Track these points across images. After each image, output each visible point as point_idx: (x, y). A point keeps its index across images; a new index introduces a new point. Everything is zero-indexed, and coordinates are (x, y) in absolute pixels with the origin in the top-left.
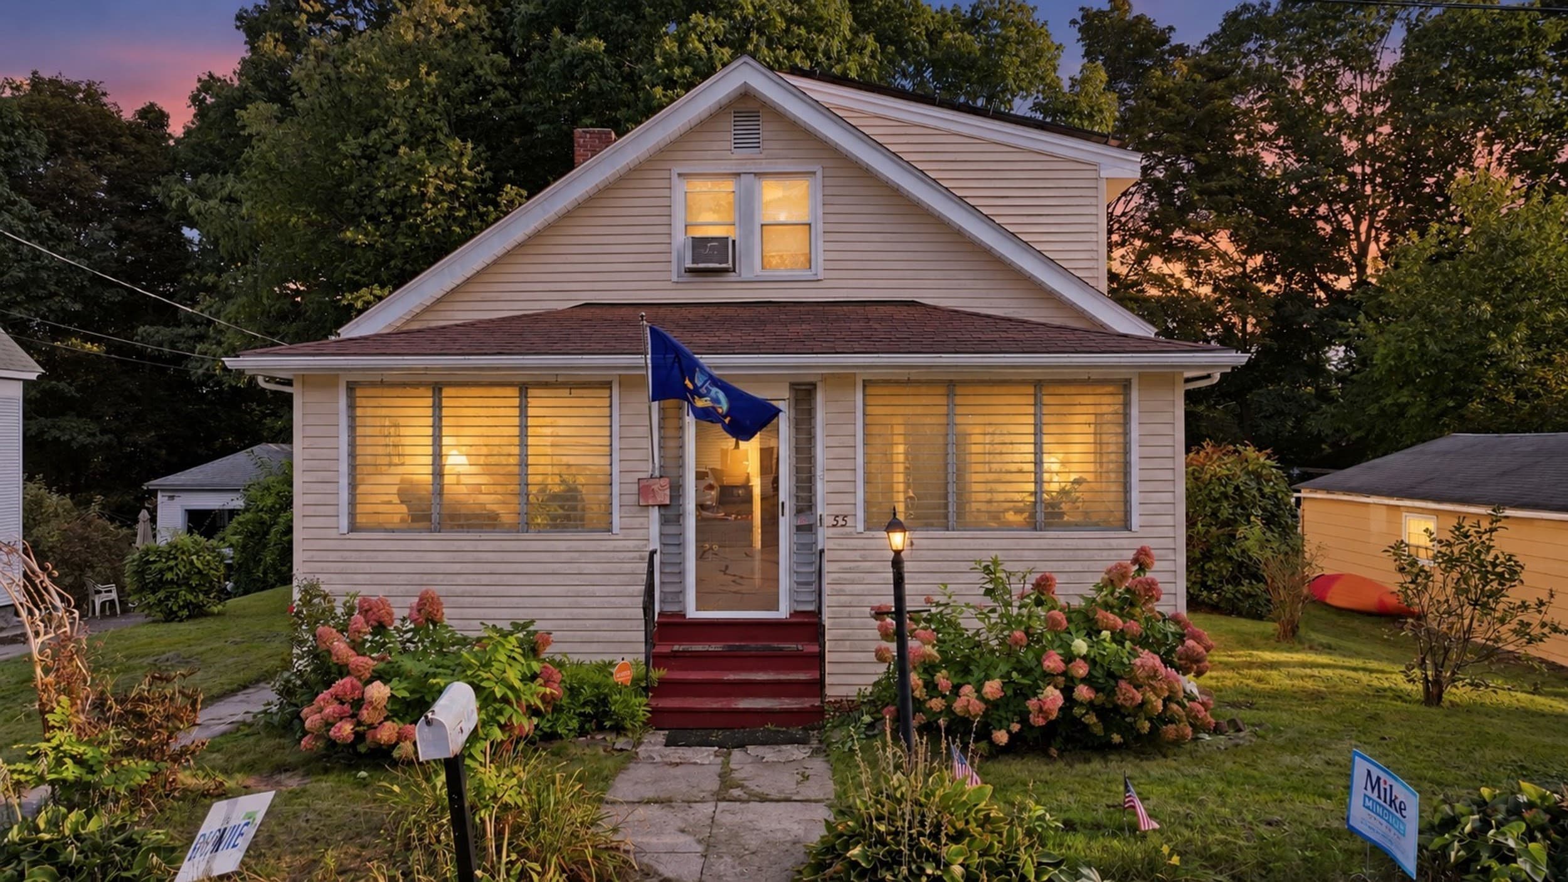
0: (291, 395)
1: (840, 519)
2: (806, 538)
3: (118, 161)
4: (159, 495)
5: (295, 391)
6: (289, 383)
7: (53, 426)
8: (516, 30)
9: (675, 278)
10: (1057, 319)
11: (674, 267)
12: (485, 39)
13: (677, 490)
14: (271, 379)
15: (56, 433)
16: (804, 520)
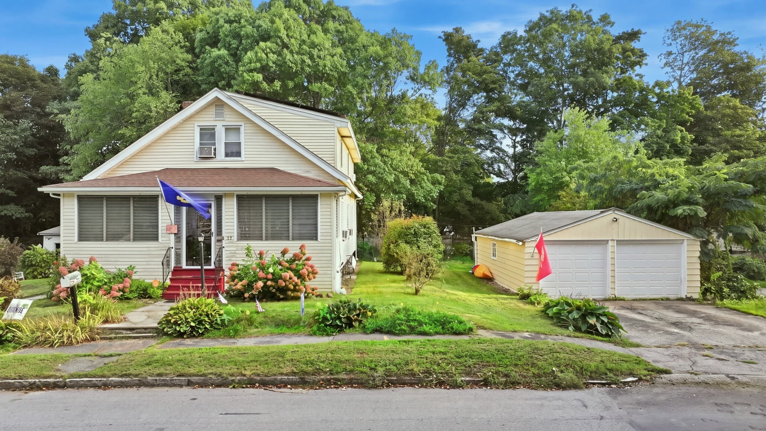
0: (59, 199)
1: (230, 238)
2: (219, 244)
3: (34, 93)
4: (44, 237)
5: (61, 198)
6: (59, 195)
7: (5, 209)
8: (196, 44)
9: (195, 160)
10: (313, 174)
11: (195, 156)
12: (181, 47)
13: (179, 229)
14: (54, 194)
15: (5, 212)
16: (219, 238)
